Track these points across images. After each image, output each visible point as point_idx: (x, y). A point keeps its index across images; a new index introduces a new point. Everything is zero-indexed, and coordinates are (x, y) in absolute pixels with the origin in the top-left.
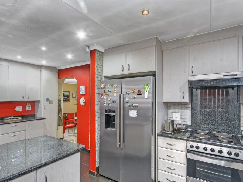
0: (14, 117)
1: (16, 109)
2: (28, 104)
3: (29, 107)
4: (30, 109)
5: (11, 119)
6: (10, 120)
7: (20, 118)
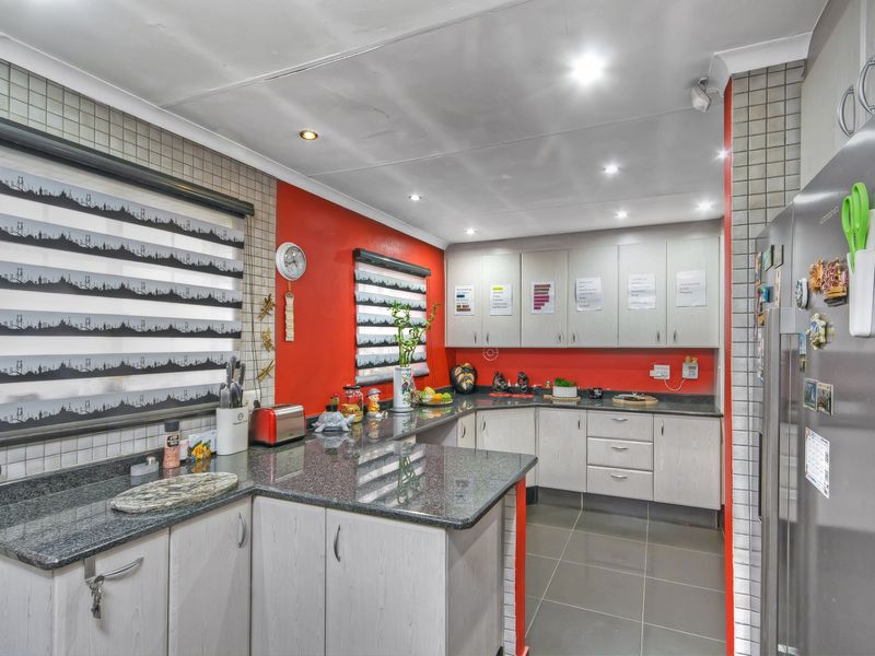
0: (639, 394)
1: (652, 373)
2: (688, 358)
3: (690, 368)
4: (696, 377)
5: (626, 399)
6: (622, 401)
7: (650, 402)
